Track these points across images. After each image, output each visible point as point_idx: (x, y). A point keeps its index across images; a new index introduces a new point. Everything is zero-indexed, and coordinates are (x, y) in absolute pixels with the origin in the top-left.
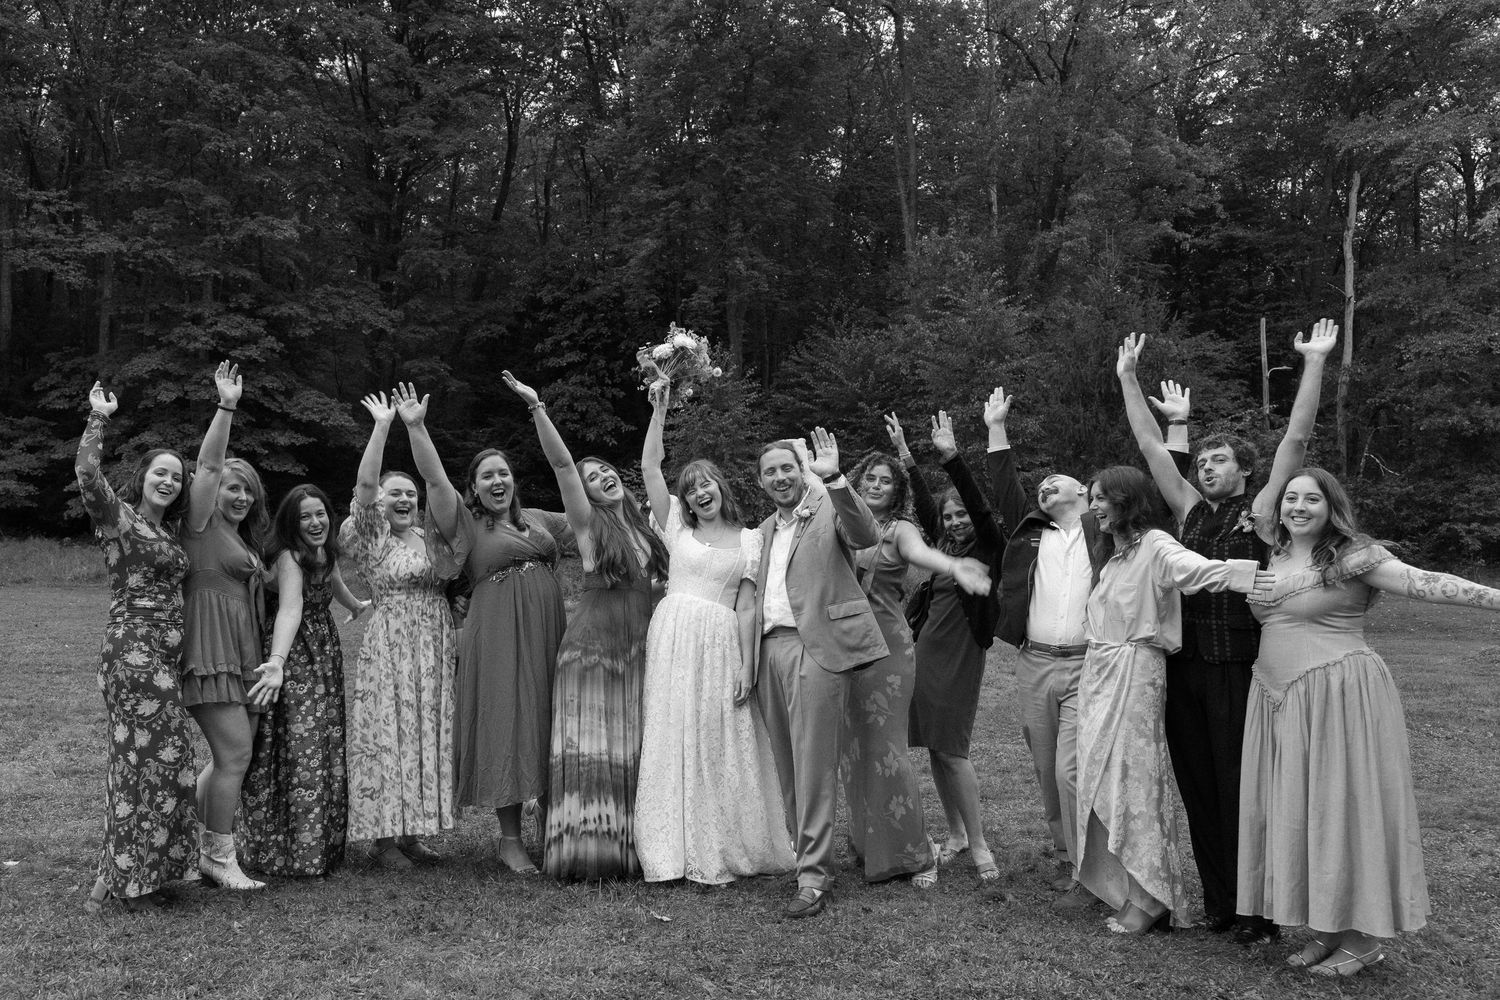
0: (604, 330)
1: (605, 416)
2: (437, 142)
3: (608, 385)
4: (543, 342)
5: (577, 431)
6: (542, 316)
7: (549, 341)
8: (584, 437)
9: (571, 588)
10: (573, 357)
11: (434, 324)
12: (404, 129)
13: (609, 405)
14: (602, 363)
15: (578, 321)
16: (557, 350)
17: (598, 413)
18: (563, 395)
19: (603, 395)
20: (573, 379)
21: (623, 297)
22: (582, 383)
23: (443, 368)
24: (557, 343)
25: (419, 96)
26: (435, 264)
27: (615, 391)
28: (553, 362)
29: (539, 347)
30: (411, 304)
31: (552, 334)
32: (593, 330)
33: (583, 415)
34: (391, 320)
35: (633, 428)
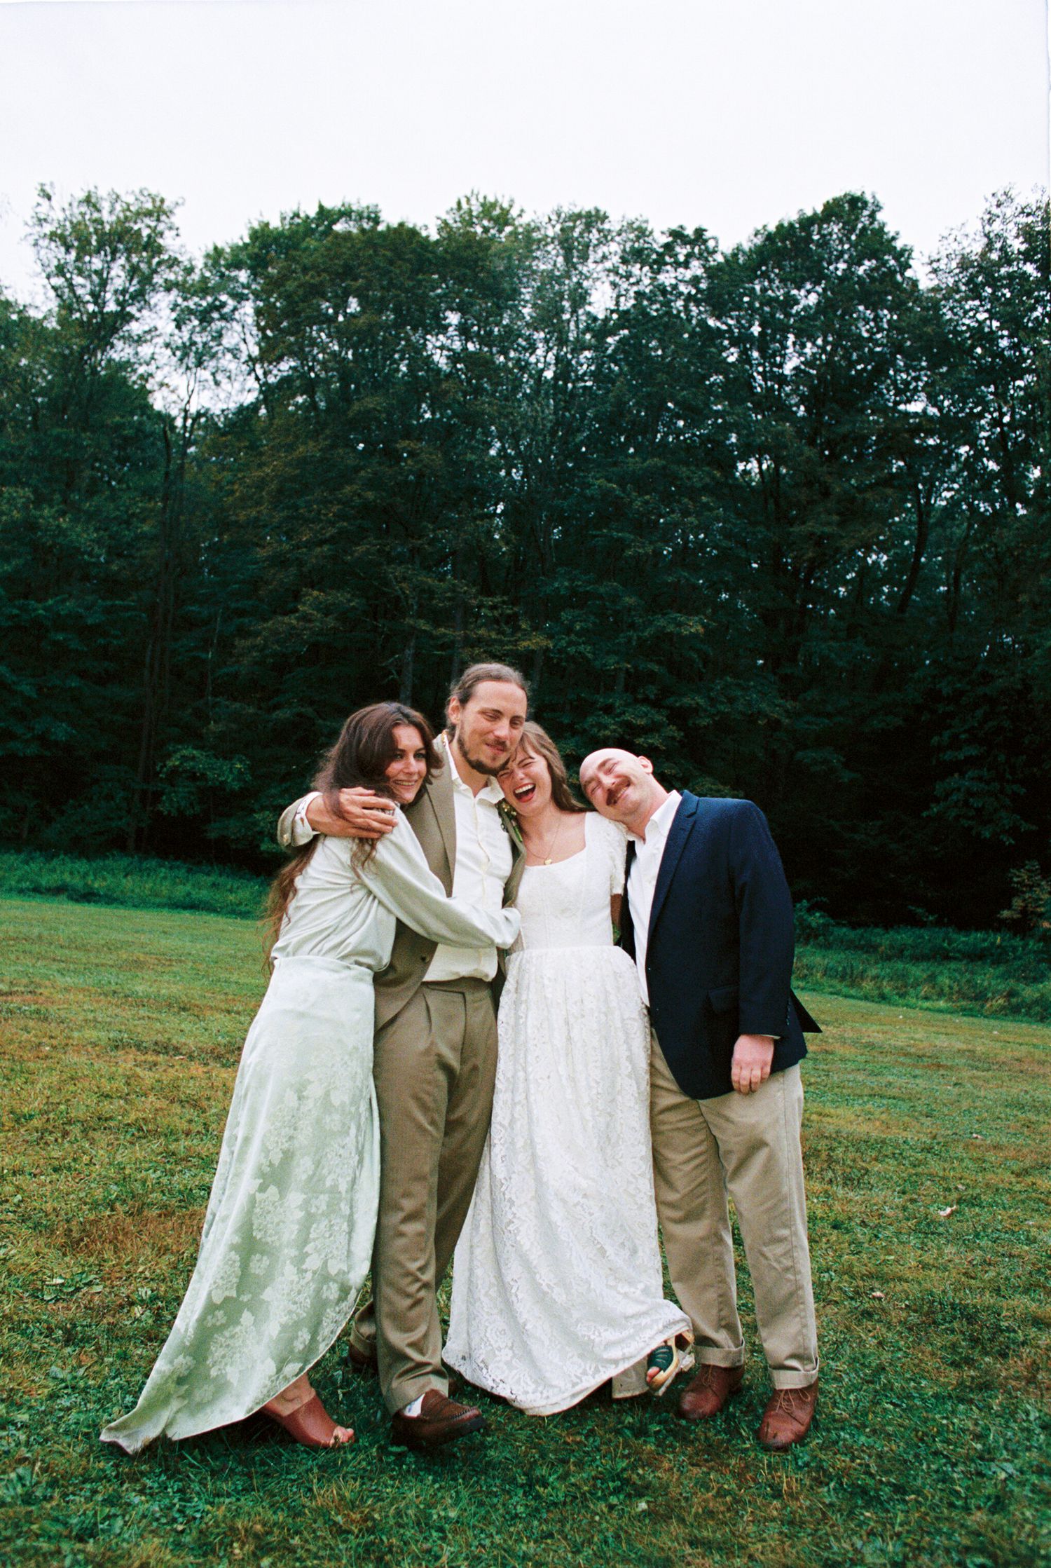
0: (1007, 724)
1: (1003, 814)
2: (842, 537)
3: (1008, 781)
4: (941, 735)
5: (970, 828)
6: (941, 708)
7: (946, 734)
8: (979, 834)
9: (946, 989)
10: (972, 751)
11: (829, 716)
12: (809, 526)
13: (1008, 802)
14: (1002, 758)
15: (979, 713)
16: (955, 743)
17: (996, 810)
18: (959, 789)
19: (1002, 791)
20: (970, 774)
21: (1028, 688)
22: (980, 779)
23: (836, 760)
24: (955, 737)
25: (826, 493)
26: (833, 656)
27: (1015, 787)
28: (948, 756)
29: (935, 740)
30: (809, 695)
31: (950, 726)
32: (995, 723)
33: (978, 810)
34: (787, 711)
35: (1034, 828)
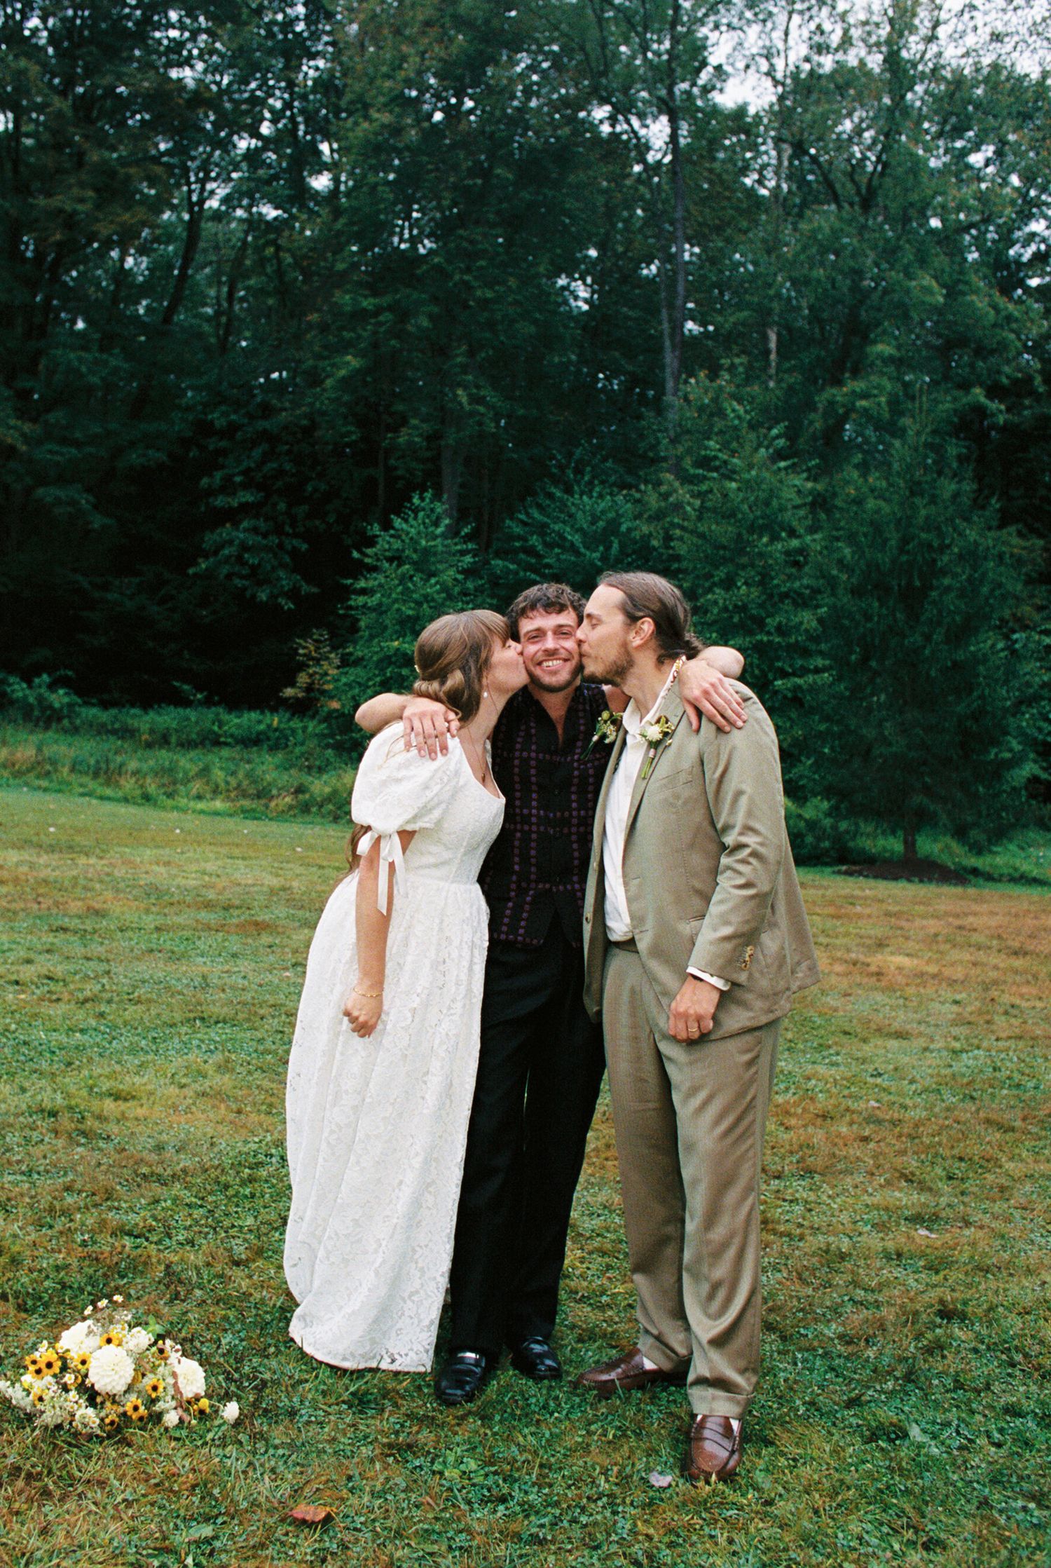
0: (288, 467)
1: (282, 574)
2: (98, 220)
3: (288, 535)
4: (211, 476)
5: (245, 589)
6: (213, 444)
7: (218, 475)
8: (254, 596)
9: (222, 785)
10: (247, 497)
11: (77, 444)
12: (57, 201)
13: (287, 559)
14: (282, 506)
15: (257, 453)
16: (228, 487)
17: (274, 569)
18: (231, 542)
19: (281, 546)
20: (245, 524)
21: (314, 426)
22: (255, 530)
23: (85, 501)
24: (228, 479)
25: (79, 160)
26: (84, 369)
27: (295, 542)
28: (220, 501)
29: (205, 481)
30: (52, 417)
31: (223, 467)
32: (275, 465)
33: (254, 568)
34: (23, 435)
35: (315, 590)
